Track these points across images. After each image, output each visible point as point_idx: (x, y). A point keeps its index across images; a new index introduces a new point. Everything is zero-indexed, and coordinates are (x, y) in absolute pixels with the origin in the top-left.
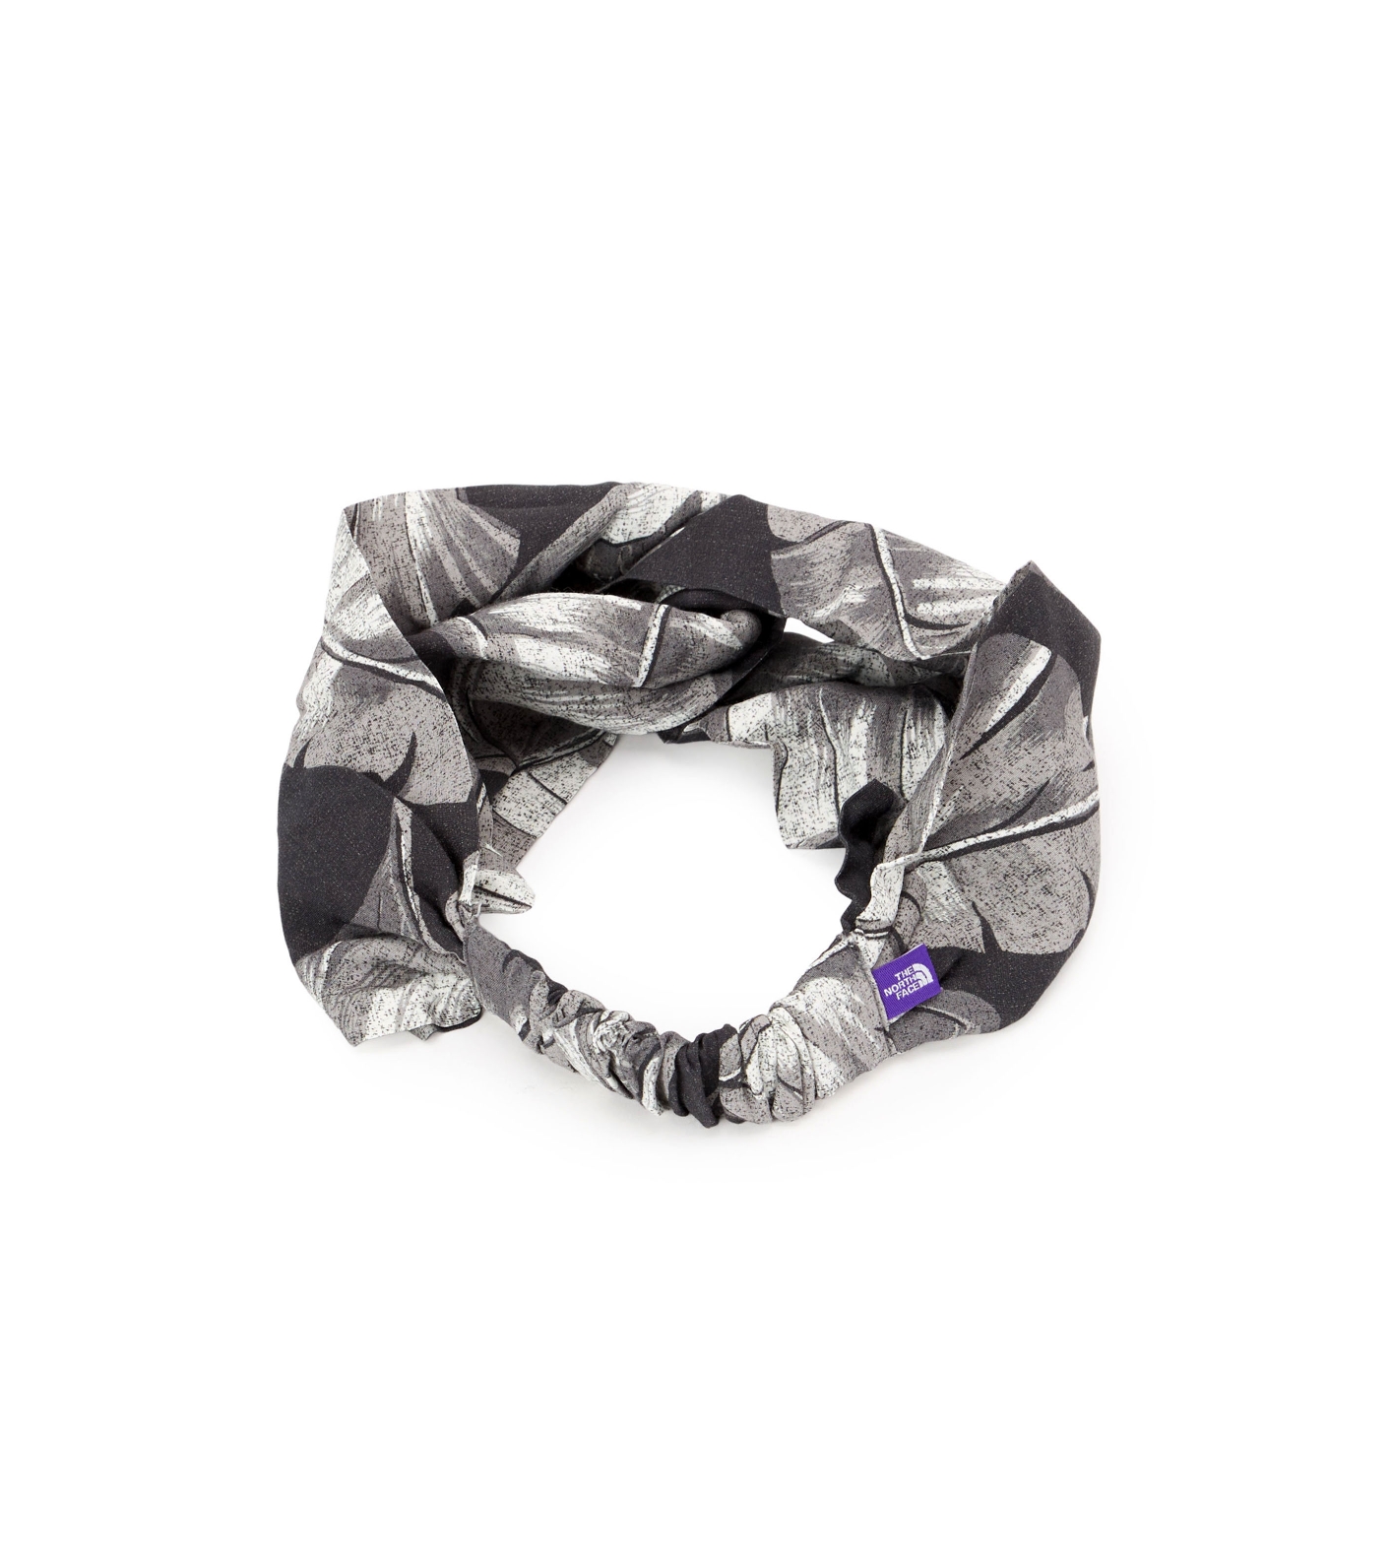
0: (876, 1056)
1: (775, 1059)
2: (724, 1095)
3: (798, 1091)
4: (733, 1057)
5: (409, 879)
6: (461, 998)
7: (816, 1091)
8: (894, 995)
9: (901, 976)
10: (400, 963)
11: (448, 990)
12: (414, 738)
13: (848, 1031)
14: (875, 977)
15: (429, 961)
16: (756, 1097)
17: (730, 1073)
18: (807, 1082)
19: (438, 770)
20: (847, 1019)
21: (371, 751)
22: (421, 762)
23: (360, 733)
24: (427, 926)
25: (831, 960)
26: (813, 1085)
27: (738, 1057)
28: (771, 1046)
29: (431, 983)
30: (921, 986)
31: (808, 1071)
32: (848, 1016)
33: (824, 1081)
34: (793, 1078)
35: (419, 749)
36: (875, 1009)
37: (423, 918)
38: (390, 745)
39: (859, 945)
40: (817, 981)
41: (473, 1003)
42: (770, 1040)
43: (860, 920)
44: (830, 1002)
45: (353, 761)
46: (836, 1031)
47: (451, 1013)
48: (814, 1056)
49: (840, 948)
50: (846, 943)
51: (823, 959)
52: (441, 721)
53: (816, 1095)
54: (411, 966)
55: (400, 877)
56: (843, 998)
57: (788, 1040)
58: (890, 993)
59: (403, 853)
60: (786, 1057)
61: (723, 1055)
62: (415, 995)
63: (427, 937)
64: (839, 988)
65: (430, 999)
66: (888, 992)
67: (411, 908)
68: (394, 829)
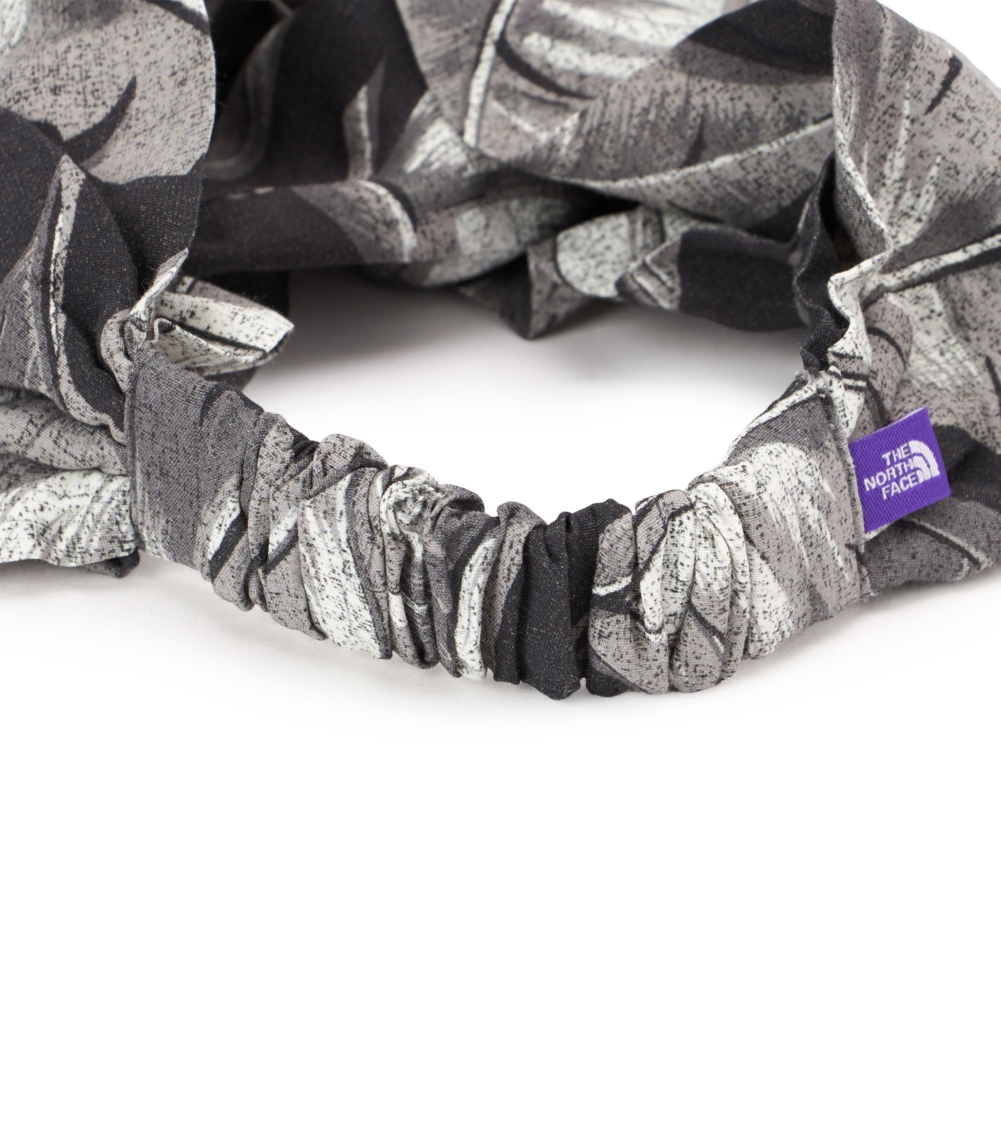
0: (843, 593)
1: (690, 570)
2: (598, 624)
3: (721, 636)
4: (621, 551)
5: (57, 289)
6: (106, 517)
7: (747, 642)
8: (878, 489)
9: (891, 457)
10: (12, 449)
11: (87, 501)
12: (132, 85)
13: (808, 542)
14: (853, 454)
15: (63, 443)
16: (652, 637)
17: (613, 582)
18: (737, 623)
19: (159, 136)
20: (810, 521)
21: (55, 91)
22: (133, 123)
23: (48, 61)
24: (70, 365)
25: (791, 415)
26: (744, 629)
27: (630, 555)
28: (687, 545)
29: (55, 488)
30: (921, 481)
31: (743, 602)
32: (813, 514)
33: (766, 626)
34: (716, 609)
35: (135, 104)
36: (849, 510)
37: (66, 350)
38: (90, 88)
39: (834, 395)
40: (770, 447)
41: (124, 528)
42: (687, 534)
43: (835, 354)
44: (789, 486)
45: (22, 102)
46: (793, 538)
47: (83, 543)
48: (758, 577)
49: (805, 396)
50: (814, 388)
51: (776, 412)
52: (189, 64)
53: (746, 650)
54: (31, 454)
55: (43, 282)
56: (807, 480)
57: (718, 539)
58: (873, 486)
59: (56, 242)
60: (711, 571)
61: (605, 545)
62: (19, 507)
63: (66, 386)
64: (802, 464)
65: (48, 516)
66: (871, 483)
67: (49, 334)
68: (51, 203)
